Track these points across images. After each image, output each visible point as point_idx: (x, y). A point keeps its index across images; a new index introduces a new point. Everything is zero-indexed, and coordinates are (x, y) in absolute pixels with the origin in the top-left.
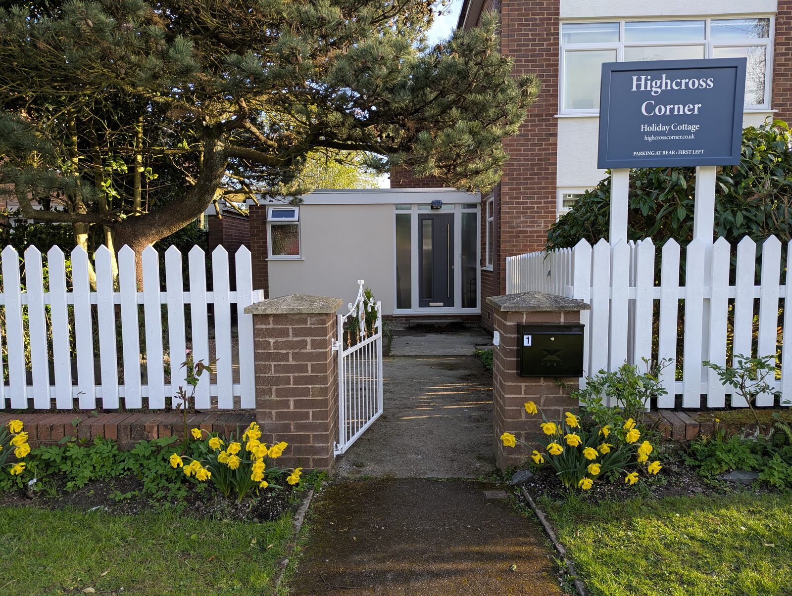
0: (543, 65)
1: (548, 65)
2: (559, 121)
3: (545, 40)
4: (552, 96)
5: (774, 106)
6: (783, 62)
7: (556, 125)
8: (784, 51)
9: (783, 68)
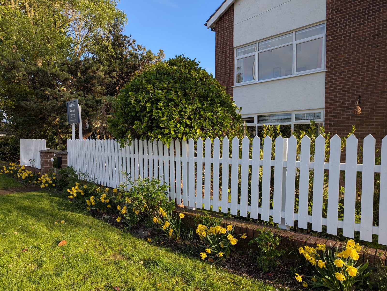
0: (228, 67)
1: (230, 67)
2: (234, 88)
3: (229, 57)
4: (231, 79)
5: (327, 67)
6: (330, 44)
7: (232, 90)
8: (330, 38)
9: (330, 47)
